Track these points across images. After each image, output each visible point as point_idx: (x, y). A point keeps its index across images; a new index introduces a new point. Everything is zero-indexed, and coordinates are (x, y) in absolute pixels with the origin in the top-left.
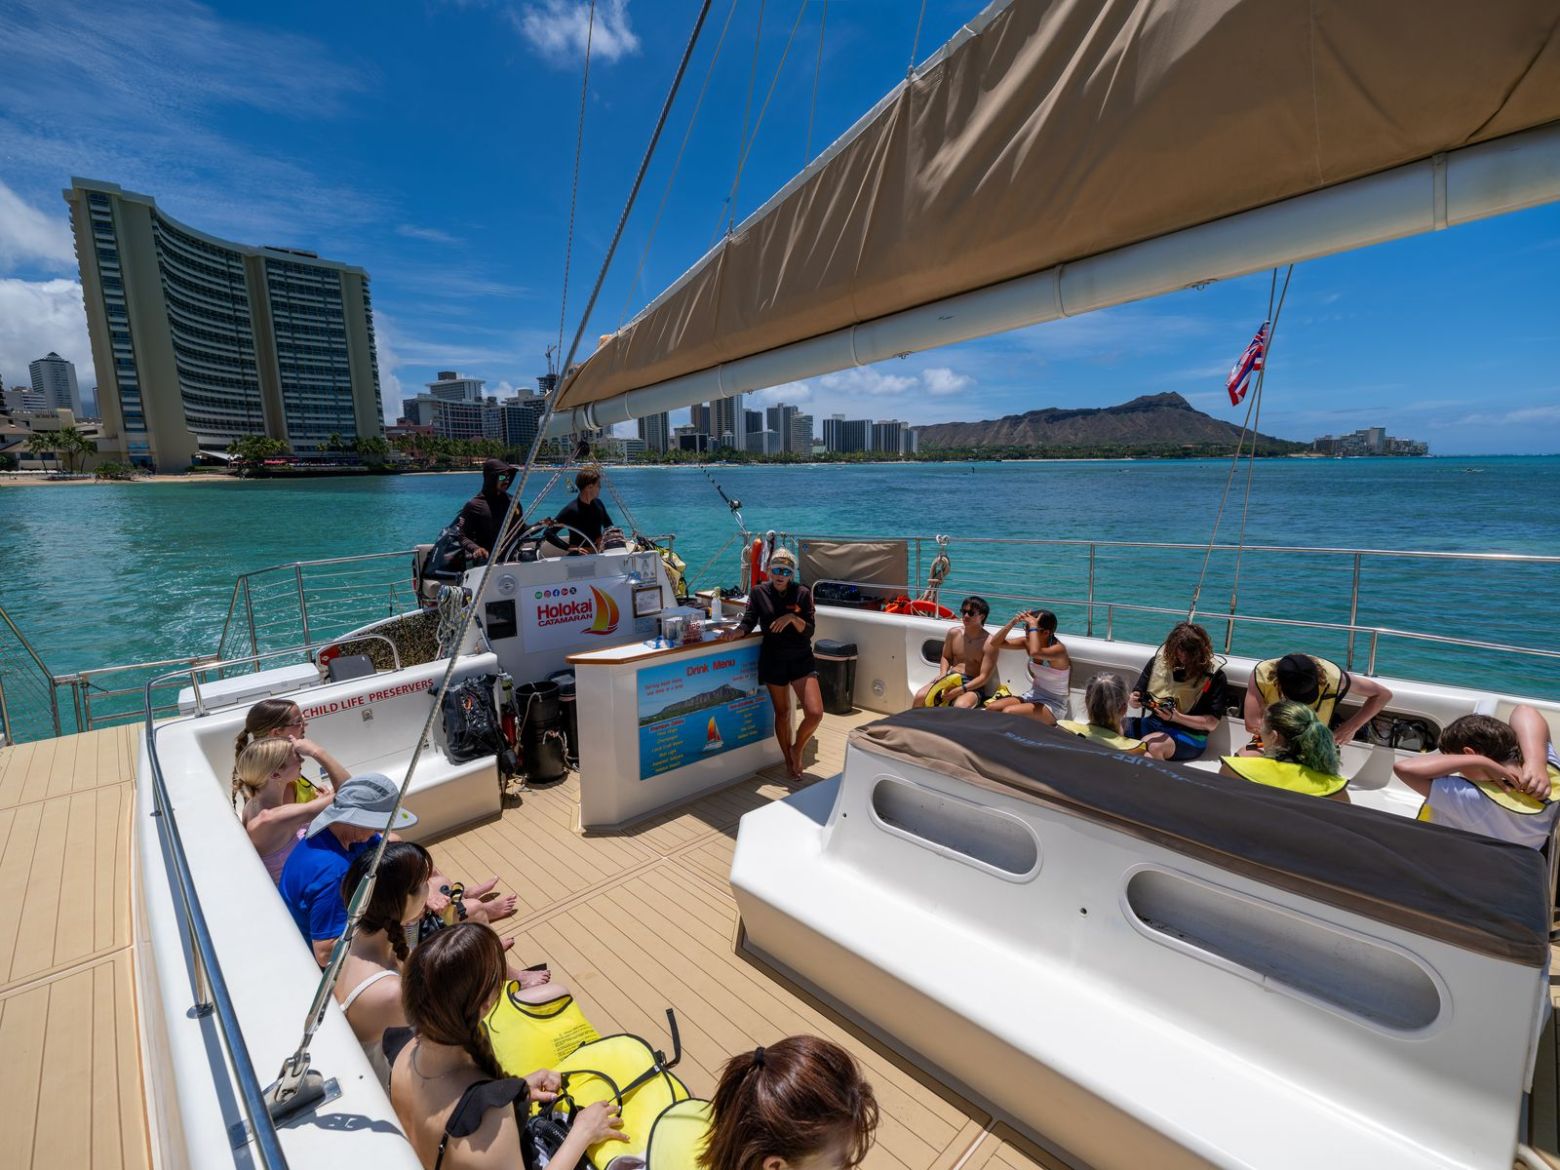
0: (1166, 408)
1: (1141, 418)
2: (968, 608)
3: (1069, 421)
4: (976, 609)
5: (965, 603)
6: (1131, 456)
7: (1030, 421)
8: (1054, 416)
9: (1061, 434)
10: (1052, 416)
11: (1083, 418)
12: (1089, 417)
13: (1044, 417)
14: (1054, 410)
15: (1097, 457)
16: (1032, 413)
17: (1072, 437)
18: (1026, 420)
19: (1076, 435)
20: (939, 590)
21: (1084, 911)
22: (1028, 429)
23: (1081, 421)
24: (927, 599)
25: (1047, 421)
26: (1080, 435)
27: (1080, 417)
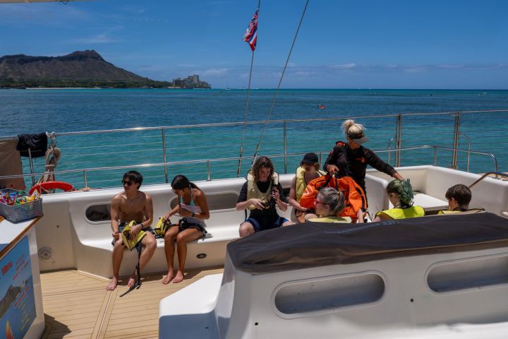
0: (91, 59)
1: (78, 64)
2: (127, 180)
3: (35, 63)
4: (133, 180)
5: (125, 176)
6: (98, 86)
7: (7, 62)
8: (23, 60)
9: (30, 72)
10: (22, 60)
11: (43, 62)
12: (47, 62)
13: (17, 59)
14: (23, 56)
15: (79, 87)
16: (7, 57)
17: (39, 74)
18: (4, 61)
19: (41, 73)
20: (55, 173)
21: (412, 300)
22: (7, 67)
23: (43, 64)
24: (48, 181)
25: (19, 62)
26: (44, 73)
27: (41, 61)
